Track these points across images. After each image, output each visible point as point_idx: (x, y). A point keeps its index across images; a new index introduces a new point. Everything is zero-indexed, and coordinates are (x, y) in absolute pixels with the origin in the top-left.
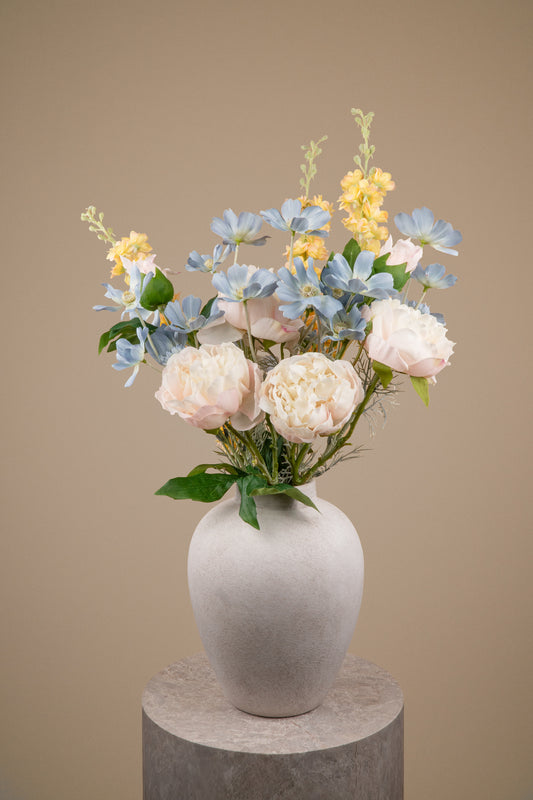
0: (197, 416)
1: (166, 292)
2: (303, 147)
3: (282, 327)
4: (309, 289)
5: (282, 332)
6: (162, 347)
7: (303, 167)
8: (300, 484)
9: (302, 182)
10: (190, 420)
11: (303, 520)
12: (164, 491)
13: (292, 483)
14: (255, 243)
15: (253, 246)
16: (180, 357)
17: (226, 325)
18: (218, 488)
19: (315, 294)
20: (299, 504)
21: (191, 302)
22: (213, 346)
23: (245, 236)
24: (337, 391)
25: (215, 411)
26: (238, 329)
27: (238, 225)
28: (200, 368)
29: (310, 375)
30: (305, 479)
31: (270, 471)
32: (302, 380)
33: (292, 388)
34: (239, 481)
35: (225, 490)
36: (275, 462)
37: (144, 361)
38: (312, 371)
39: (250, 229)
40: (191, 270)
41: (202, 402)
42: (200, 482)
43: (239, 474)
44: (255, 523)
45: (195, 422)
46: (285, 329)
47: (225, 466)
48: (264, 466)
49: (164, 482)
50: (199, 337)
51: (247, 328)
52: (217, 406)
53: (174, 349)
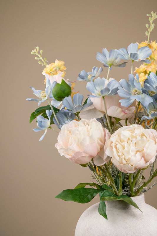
0: (73, 157)
1: (67, 91)
2: (148, 15)
3: (123, 111)
4: (136, 91)
5: (123, 114)
6: (61, 120)
7: (147, 25)
8: (134, 196)
9: (146, 33)
10: (71, 159)
11: (134, 216)
12: (60, 196)
13: (130, 196)
14: (120, 65)
15: (118, 67)
16: (69, 126)
17: (95, 109)
18: (89, 196)
19: (139, 94)
20: (133, 207)
21: (78, 97)
22: (87, 120)
23: (113, 62)
24: (147, 146)
25: (84, 155)
26: (101, 111)
27: (110, 56)
28: (77, 132)
29: (133, 137)
30: (137, 193)
31: (118, 188)
32: (129, 139)
33: (123, 143)
34: (100, 193)
35: (93, 197)
36: (121, 183)
37: (50, 127)
38: (134, 134)
39: (116, 58)
40: (80, 80)
41: (77, 149)
42: (80, 192)
43: (101, 189)
44: (105, 216)
45: (73, 160)
46: (124, 112)
47: (94, 184)
48: (114, 185)
49: (60, 191)
50: (80, 115)
51: (105, 111)
52: (84, 152)
53: (66, 122)
